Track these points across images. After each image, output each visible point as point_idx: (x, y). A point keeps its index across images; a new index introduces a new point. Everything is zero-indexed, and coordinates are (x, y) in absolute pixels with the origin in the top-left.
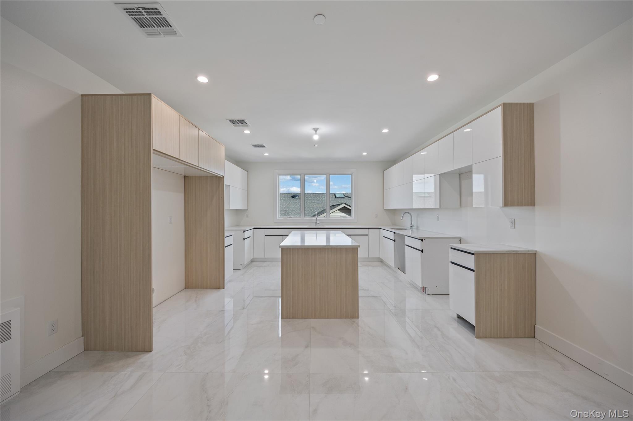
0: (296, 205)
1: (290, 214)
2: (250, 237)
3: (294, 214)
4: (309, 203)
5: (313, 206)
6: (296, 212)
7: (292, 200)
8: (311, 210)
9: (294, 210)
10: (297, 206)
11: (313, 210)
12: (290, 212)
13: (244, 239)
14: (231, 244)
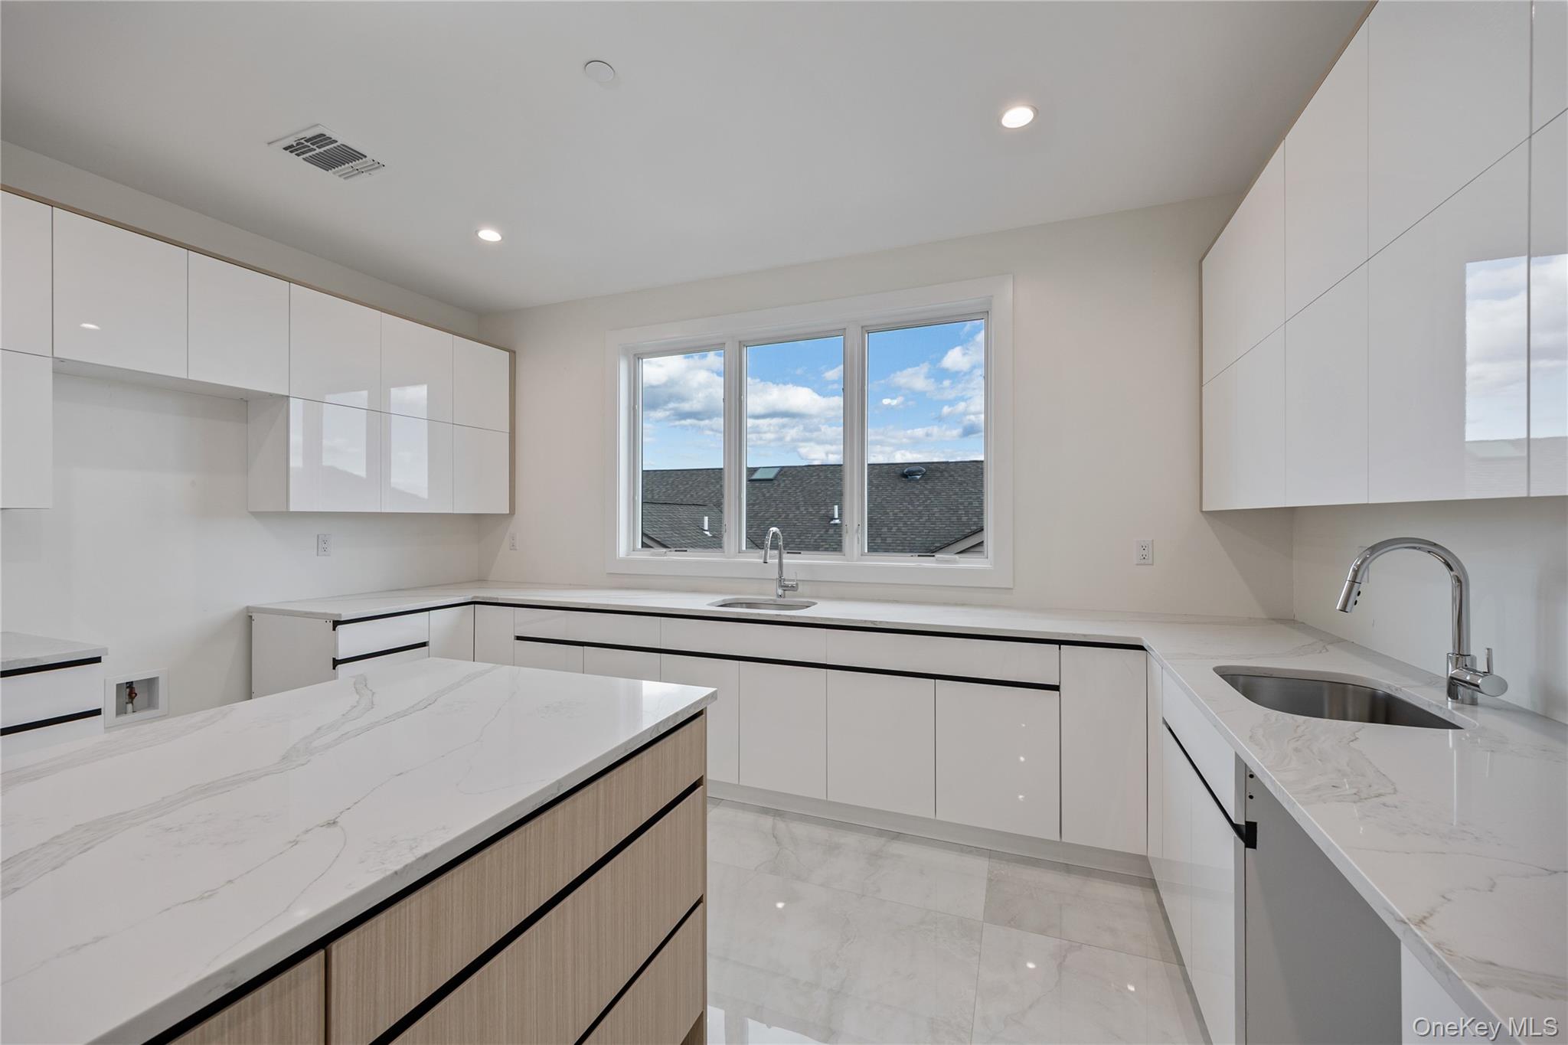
0: (911, 503)
1: (885, 530)
2: (424, 644)
3: (899, 529)
4: (956, 494)
5: (970, 503)
6: (905, 524)
7: (902, 485)
8: (959, 519)
9: (901, 518)
10: (913, 505)
11: (964, 519)
12: (886, 525)
13: (336, 663)
14: (97, 712)
